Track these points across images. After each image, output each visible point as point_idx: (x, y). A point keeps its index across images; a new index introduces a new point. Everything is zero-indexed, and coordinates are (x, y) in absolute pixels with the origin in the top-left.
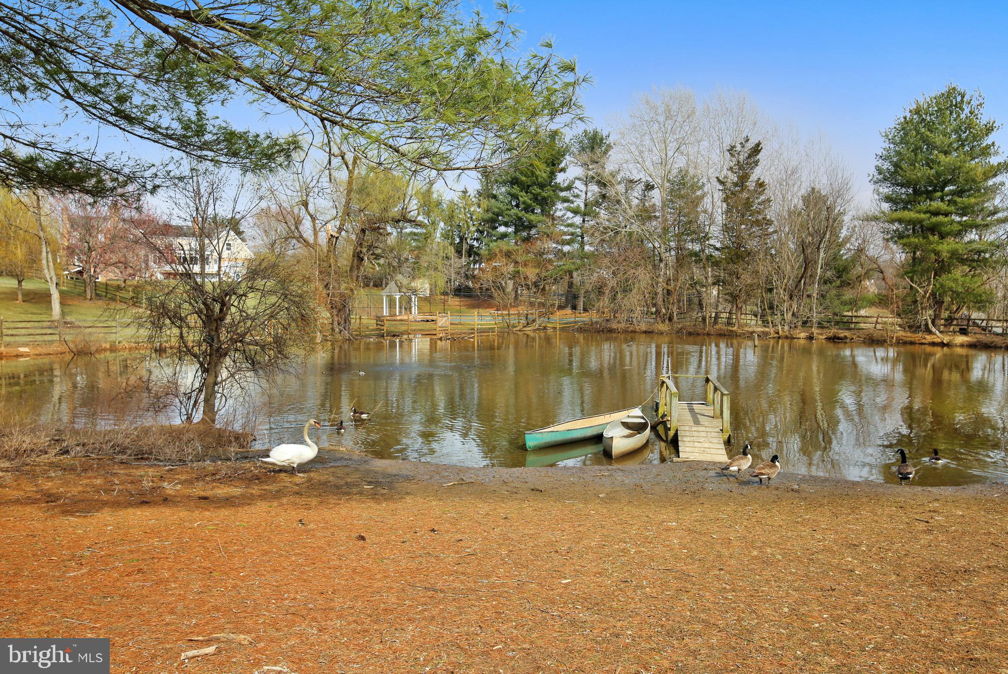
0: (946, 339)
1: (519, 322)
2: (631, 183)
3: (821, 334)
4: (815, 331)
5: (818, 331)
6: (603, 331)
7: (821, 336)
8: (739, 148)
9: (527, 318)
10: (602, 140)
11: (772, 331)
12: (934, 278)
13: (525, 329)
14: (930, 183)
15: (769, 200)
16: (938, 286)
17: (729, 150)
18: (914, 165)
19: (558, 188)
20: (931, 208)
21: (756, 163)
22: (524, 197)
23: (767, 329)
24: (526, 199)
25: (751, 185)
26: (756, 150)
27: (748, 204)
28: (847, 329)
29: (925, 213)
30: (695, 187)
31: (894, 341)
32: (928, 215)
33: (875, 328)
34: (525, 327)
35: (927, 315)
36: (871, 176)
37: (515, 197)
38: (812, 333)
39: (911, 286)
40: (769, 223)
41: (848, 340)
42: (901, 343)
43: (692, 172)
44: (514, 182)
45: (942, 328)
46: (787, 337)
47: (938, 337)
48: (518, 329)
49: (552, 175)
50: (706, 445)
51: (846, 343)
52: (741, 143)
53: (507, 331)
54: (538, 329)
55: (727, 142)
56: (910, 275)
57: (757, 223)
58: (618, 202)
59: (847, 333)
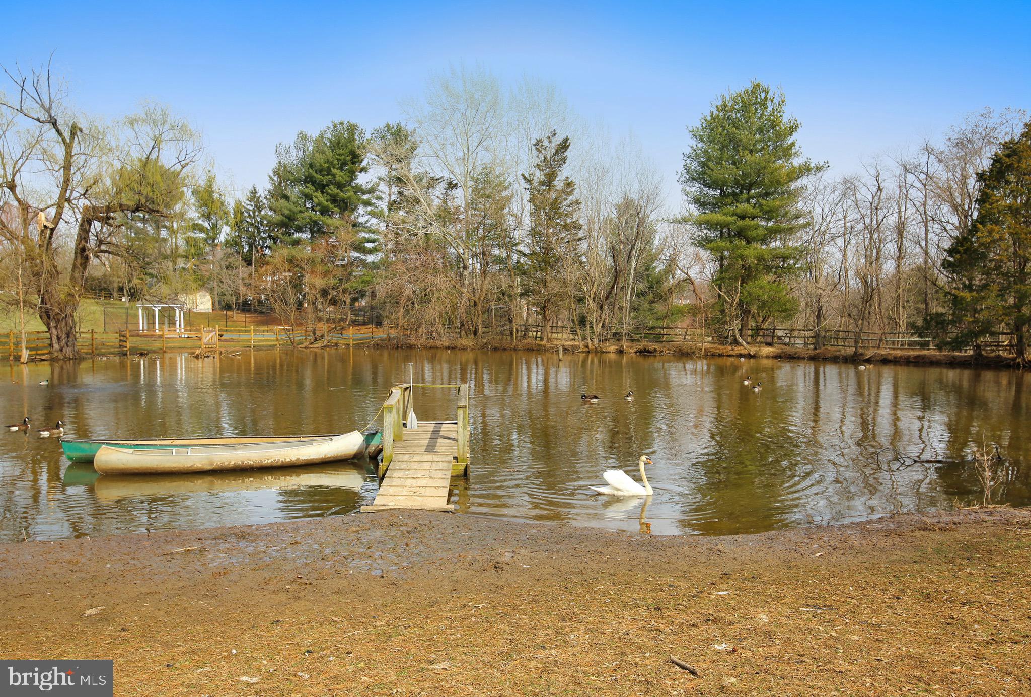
0: (753, 350)
1: (306, 339)
2: (433, 182)
3: (631, 348)
4: (625, 344)
5: (628, 344)
6: (401, 348)
7: (631, 349)
8: (546, 143)
9: (315, 333)
10: (406, 137)
11: (581, 345)
12: (741, 286)
13: (311, 346)
14: (737, 183)
15: (578, 202)
16: (746, 294)
17: (535, 145)
18: (721, 164)
19: (358, 189)
20: (738, 211)
21: (564, 160)
22: (319, 197)
23: (577, 343)
24: (322, 199)
25: (559, 183)
26: (564, 146)
27: (555, 205)
28: (657, 342)
29: (733, 215)
30: (502, 186)
31: (703, 353)
32: (735, 218)
33: (685, 339)
34: (311, 344)
35: (736, 325)
36: (680, 174)
37: (308, 197)
38: (622, 346)
39: (719, 294)
40: (578, 227)
41: (657, 354)
42: (710, 355)
43: (498, 171)
44: (309, 180)
45: (749, 339)
46: (596, 352)
47: (746, 348)
48: (304, 346)
49: (352, 174)
50: (423, 482)
51: (655, 356)
52: (549, 138)
53: (291, 348)
54: (326, 346)
55: (535, 136)
56: (719, 282)
57: (566, 227)
58: (418, 201)
59: (657, 346)
